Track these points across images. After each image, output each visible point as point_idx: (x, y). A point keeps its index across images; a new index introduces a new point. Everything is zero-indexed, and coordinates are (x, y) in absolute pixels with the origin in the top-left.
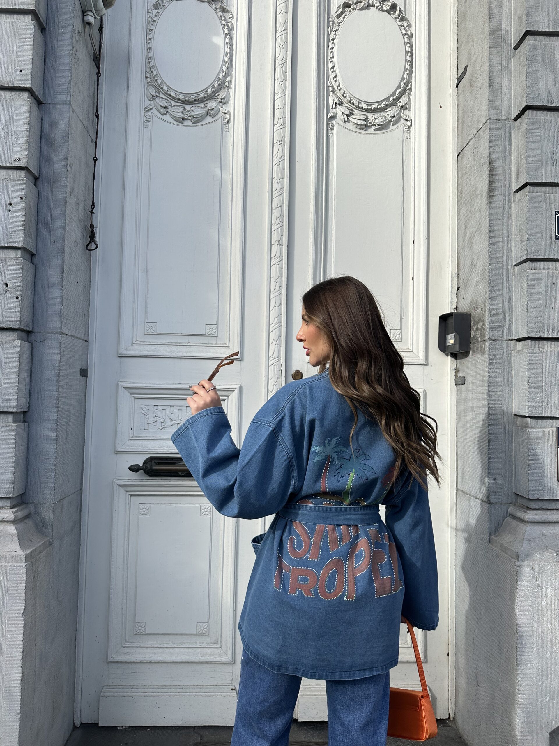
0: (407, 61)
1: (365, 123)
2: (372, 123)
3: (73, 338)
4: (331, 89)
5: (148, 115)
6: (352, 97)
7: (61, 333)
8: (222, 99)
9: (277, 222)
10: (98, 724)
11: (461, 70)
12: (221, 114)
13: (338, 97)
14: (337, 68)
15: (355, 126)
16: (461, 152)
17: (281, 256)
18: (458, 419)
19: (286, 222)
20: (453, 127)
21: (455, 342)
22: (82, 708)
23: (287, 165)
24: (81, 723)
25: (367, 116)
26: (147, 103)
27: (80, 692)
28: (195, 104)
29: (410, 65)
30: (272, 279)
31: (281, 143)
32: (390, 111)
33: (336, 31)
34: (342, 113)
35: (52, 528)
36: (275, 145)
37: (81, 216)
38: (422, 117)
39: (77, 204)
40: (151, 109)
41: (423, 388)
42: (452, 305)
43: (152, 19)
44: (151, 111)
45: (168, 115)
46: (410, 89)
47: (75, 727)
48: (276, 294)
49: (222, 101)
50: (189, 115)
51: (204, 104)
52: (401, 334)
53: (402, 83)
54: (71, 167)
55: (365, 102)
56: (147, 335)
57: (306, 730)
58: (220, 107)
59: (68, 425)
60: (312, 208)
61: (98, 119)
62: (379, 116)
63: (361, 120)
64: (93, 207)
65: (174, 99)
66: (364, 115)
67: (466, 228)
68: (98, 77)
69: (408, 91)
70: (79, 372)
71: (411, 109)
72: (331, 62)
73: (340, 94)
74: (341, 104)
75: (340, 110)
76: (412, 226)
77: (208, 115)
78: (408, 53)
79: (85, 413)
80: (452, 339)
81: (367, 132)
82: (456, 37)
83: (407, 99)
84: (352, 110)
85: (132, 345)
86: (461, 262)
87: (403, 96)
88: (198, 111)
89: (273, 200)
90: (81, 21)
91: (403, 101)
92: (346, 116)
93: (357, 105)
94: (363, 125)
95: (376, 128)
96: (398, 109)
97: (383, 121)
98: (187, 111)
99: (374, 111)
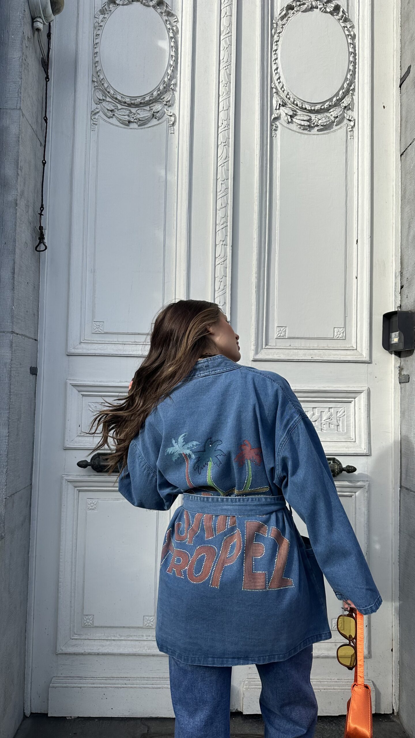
0: (350, 62)
1: (309, 123)
2: (316, 124)
3: (23, 337)
4: (274, 90)
5: (95, 118)
6: (296, 98)
7: (13, 332)
8: (167, 102)
9: (222, 223)
10: (47, 714)
11: (405, 70)
12: (166, 116)
13: (281, 98)
14: (281, 69)
15: (299, 126)
16: (405, 151)
17: (225, 255)
18: (402, 417)
19: (230, 222)
20: (396, 126)
21: (399, 340)
22: (32, 698)
23: (231, 166)
24: (31, 713)
25: (310, 117)
26: (94, 106)
27: (30, 682)
28: (140, 107)
29: (353, 66)
30: (216, 279)
31: (225, 144)
32: (333, 111)
33: (279, 33)
34: (286, 114)
35: (4, 522)
36: (219, 146)
37: (30, 218)
38: (366, 117)
39: (27, 207)
40: (98, 112)
41: (367, 385)
42: (396, 303)
43: (99, 24)
44: (98, 114)
45: (114, 118)
46: (354, 90)
47: (25, 717)
48: (221, 293)
49: (167, 103)
50: (135, 118)
51: (150, 107)
52: (345, 332)
53: (345, 83)
54: (21, 170)
55: (309, 103)
56: (94, 334)
57: (251, 723)
58: (165, 110)
59: (18, 422)
60: (256, 208)
61: (46, 123)
62: (323, 116)
63: (304, 121)
64: (42, 209)
65: (120, 102)
66: (308, 115)
67: (409, 227)
68: (47, 82)
69: (351, 92)
70: (29, 371)
71: (354, 110)
72: (274, 64)
73: (283, 95)
74: (284, 105)
75: (284, 111)
76: (355, 226)
77: (154, 118)
78: (351, 54)
79: (35, 410)
80: (396, 337)
81: (310, 133)
82: (399, 37)
83: (351, 100)
84: (296, 111)
85: (80, 344)
86: (405, 261)
87: (347, 97)
88: (143, 114)
89: (218, 201)
90: (31, 27)
91: (346, 102)
92: (289, 117)
93: (301, 106)
94: (306, 126)
95: (320, 128)
96: (342, 110)
97: (326, 121)
98: (133, 114)
99: (318, 112)
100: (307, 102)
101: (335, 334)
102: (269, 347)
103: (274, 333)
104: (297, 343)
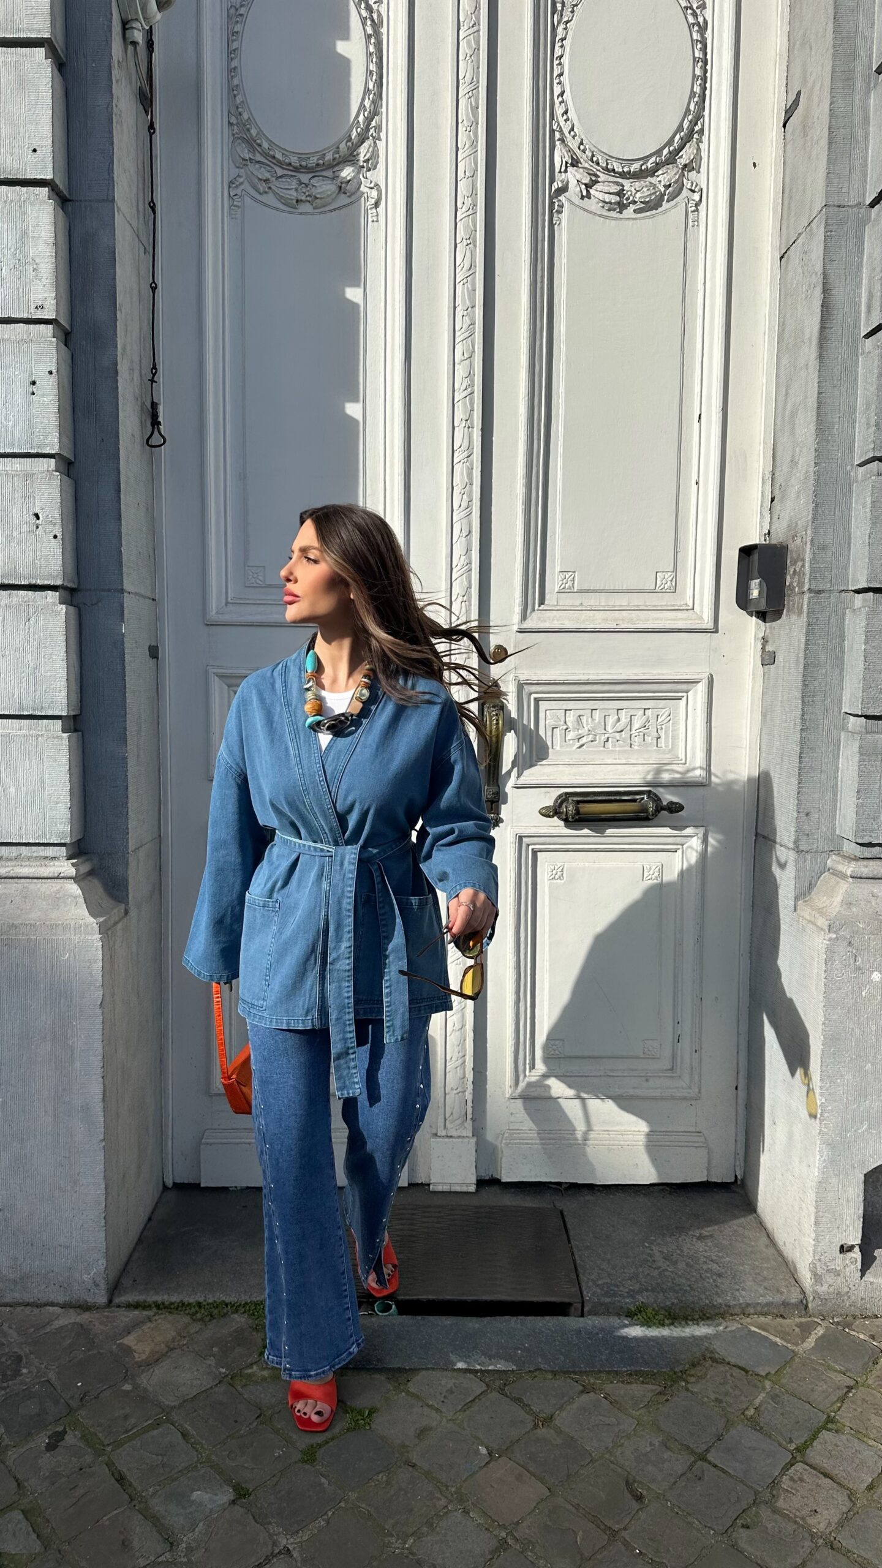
0: (695, 78)
1: (618, 199)
2: (631, 198)
3: (137, 598)
4: (557, 135)
5: (236, 195)
6: (596, 150)
7: (123, 592)
8: (364, 162)
9: (463, 387)
10: (200, 1184)
11: (792, 98)
12: (364, 188)
13: (570, 150)
14: (569, 95)
15: (601, 204)
16: (786, 252)
17: (470, 447)
18: (763, 722)
19: (478, 387)
20: (774, 201)
21: (760, 593)
22: (175, 1160)
23: (479, 283)
24: (174, 1184)
25: (623, 186)
26: (235, 172)
27: (170, 1137)
28: (316, 171)
29: (700, 85)
30: (455, 488)
31: (469, 242)
32: (663, 174)
33: (567, 22)
34: (578, 181)
35: (128, 890)
36: (458, 246)
38: (721, 185)
39: (132, 371)
40: (241, 183)
41: (708, 670)
42: (761, 527)
43: (237, 10)
44: (242, 187)
45: (271, 195)
46: (701, 132)
47: (165, 1188)
48: (463, 514)
49: (365, 165)
50: (307, 194)
51: (334, 172)
52: (674, 580)
53: (686, 120)
55: (619, 159)
56: (251, 589)
58: (361, 177)
59: (139, 736)
60: (524, 359)
61: (154, 212)
62: (644, 184)
63: (611, 193)
64: (154, 371)
65: (280, 164)
66: (617, 183)
67: (787, 394)
68: (151, 135)
69: (696, 136)
70: (147, 652)
71: (701, 170)
72: (558, 83)
73: (573, 144)
74: (575, 163)
75: (575, 176)
76: (697, 389)
77: (341, 193)
78: (698, 61)
79: (159, 716)
80: (756, 589)
81: (621, 216)
82: (786, 28)
83: (695, 151)
84: (597, 176)
85: (226, 606)
86: (779, 453)
87: (688, 145)
88: (322, 185)
89: (456, 346)
90: (121, 40)
91: (686, 155)
92: (583, 187)
93: (604, 165)
94: (614, 203)
95: (638, 207)
96: (678, 171)
97: (650, 195)
98: (303, 185)
99: (635, 176)
100: (617, 159)
101: (658, 582)
102: (545, 608)
103: (554, 582)
104: (592, 600)
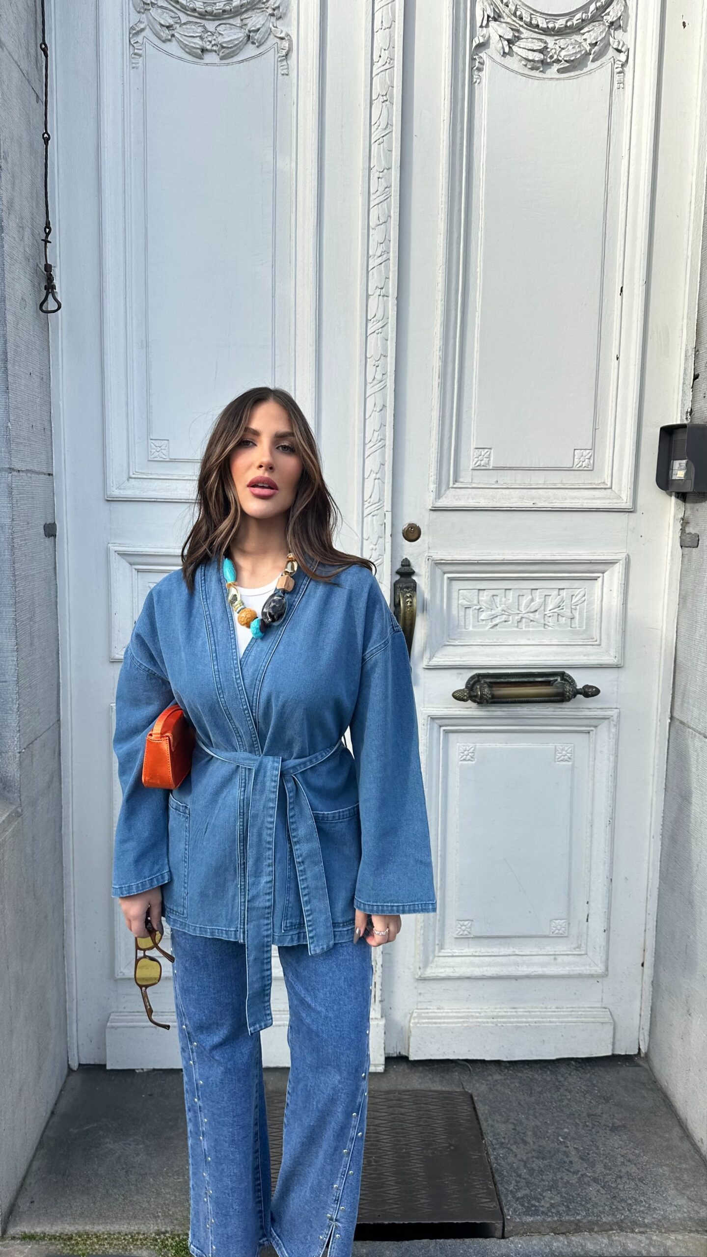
1: (542, 57)
2: (555, 57)
3: (29, 475)
5: (137, 42)
6: (519, 3)
7: (11, 470)
8: (274, 10)
9: (379, 253)
10: (105, 1065)
12: (272, 40)
13: (492, 3)
15: (524, 62)
17: (385, 316)
18: (681, 605)
19: (394, 253)
21: (686, 474)
22: (80, 1044)
23: (396, 143)
25: (545, 43)
26: (134, 17)
27: (75, 1021)
28: (223, 19)
30: (368, 360)
31: (385, 99)
32: (589, 32)
34: (500, 36)
35: (20, 791)
36: (375, 103)
37: (27, 250)
38: (649, 45)
39: (21, 229)
40: (142, 30)
41: (625, 551)
42: (683, 405)
44: (143, 34)
45: (175, 43)
47: (70, 1070)
48: (377, 388)
49: (276, 12)
50: (213, 42)
51: (242, 20)
52: (592, 458)
54: (6, 160)
55: (544, 14)
56: (152, 463)
57: (421, 1072)
58: (271, 26)
59: (32, 623)
60: (442, 226)
61: (46, 56)
62: (569, 42)
63: (534, 51)
64: (47, 230)
65: (184, 9)
66: (541, 40)
70: (42, 531)
71: (628, 29)
74: (497, 17)
75: (496, 31)
76: (619, 260)
77: (250, 42)
79: (57, 596)
80: (681, 470)
81: (544, 76)
83: (623, 8)
84: (518, 31)
85: (128, 480)
86: (705, 330)
88: (230, 34)
89: (371, 211)
91: (614, 12)
92: (506, 43)
93: (528, 20)
94: (538, 61)
95: (562, 66)
96: (605, 29)
97: (576, 53)
98: (209, 33)
99: (560, 33)
100: (541, 13)
101: (576, 460)
102: (460, 486)
103: (470, 459)
104: (508, 478)
